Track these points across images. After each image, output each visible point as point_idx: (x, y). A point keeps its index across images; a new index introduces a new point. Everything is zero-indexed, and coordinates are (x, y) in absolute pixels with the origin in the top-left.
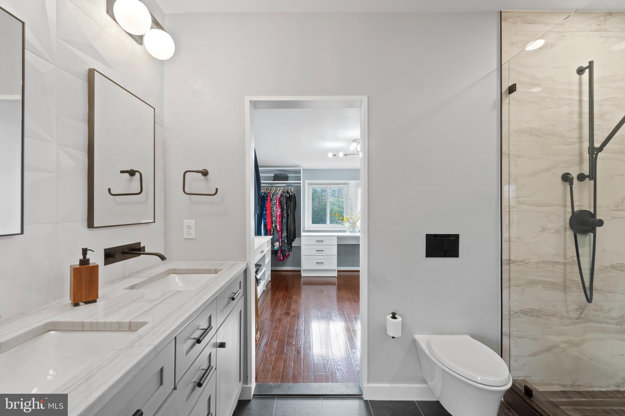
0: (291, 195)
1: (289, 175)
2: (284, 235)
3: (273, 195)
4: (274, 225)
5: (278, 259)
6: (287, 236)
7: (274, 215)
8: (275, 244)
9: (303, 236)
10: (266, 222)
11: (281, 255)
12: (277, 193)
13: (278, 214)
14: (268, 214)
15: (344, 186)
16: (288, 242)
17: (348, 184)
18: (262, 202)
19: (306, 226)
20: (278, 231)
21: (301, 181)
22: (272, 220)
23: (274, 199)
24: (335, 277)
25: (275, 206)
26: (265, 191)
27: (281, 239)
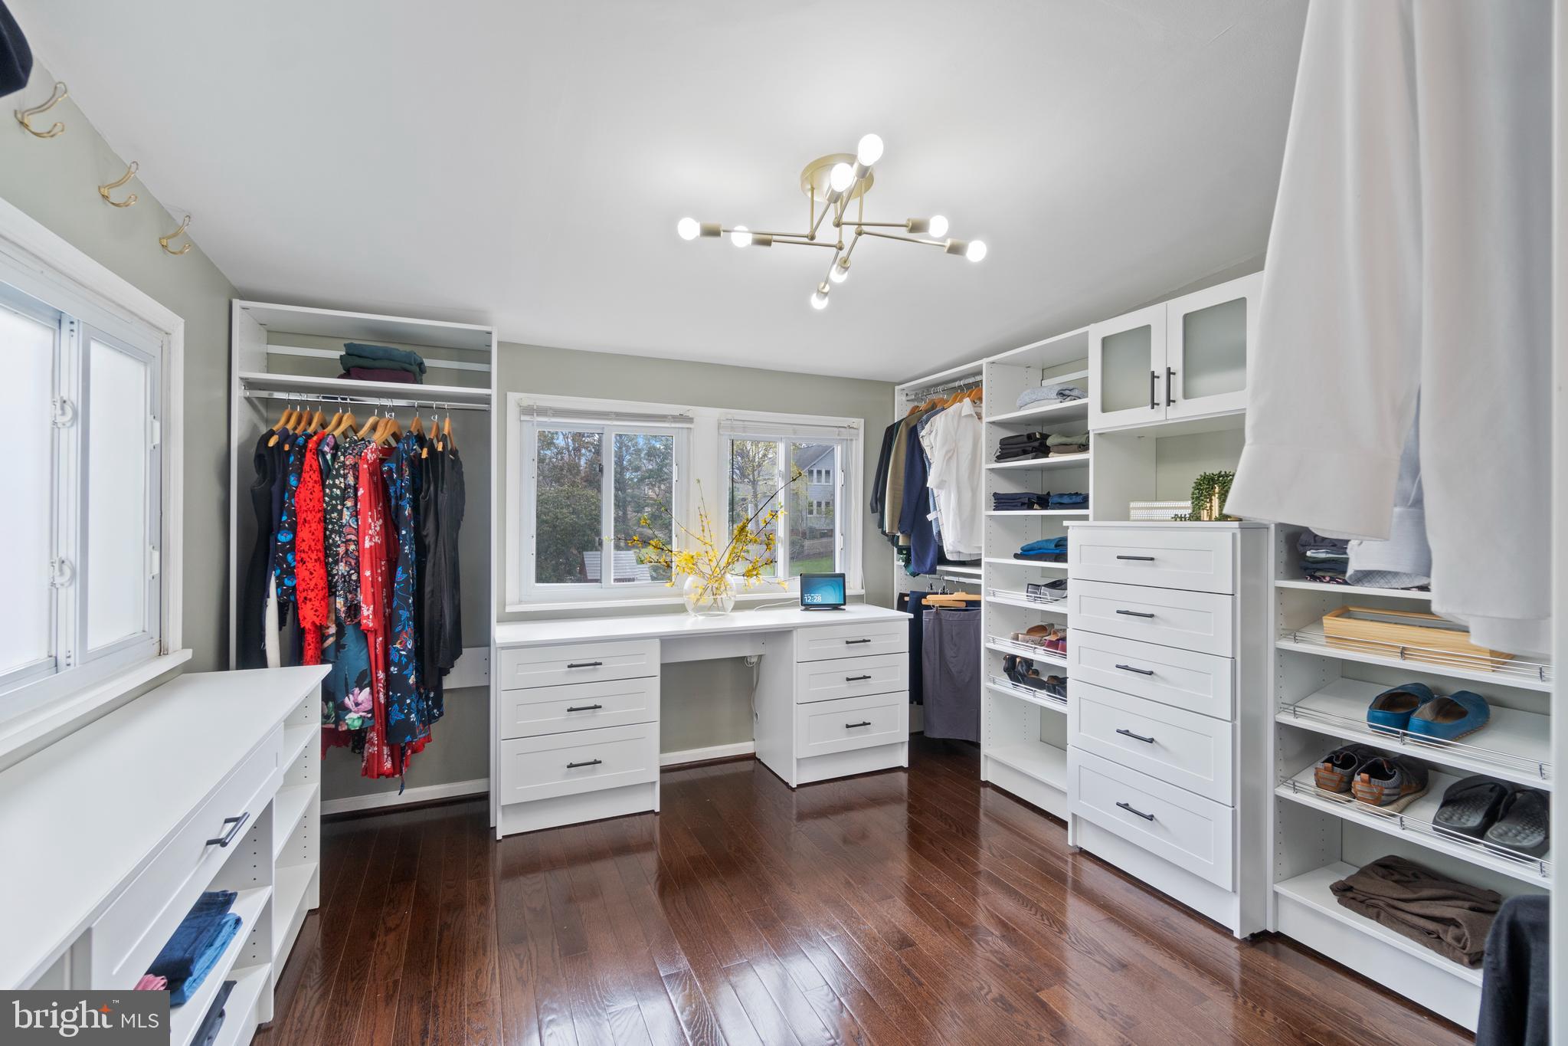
0: (440, 449)
1: (424, 355)
2: (398, 650)
3: (336, 448)
4: (340, 603)
5: (366, 772)
6: (418, 652)
7: (341, 550)
8: (349, 701)
9: (503, 648)
10: (294, 588)
11: (386, 750)
12: (363, 439)
13: (367, 544)
14: (304, 546)
15: (673, 425)
16: (421, 681)
17: (690, 420)
18: (273, 481)
19: (511, 594)
20: (364, 634)
21: (489, 386)
22: (329, 574)
23: (344, 466)
24: (653, 811)
25: (349, 503)
26: (290, 426)
27: (386, 670)
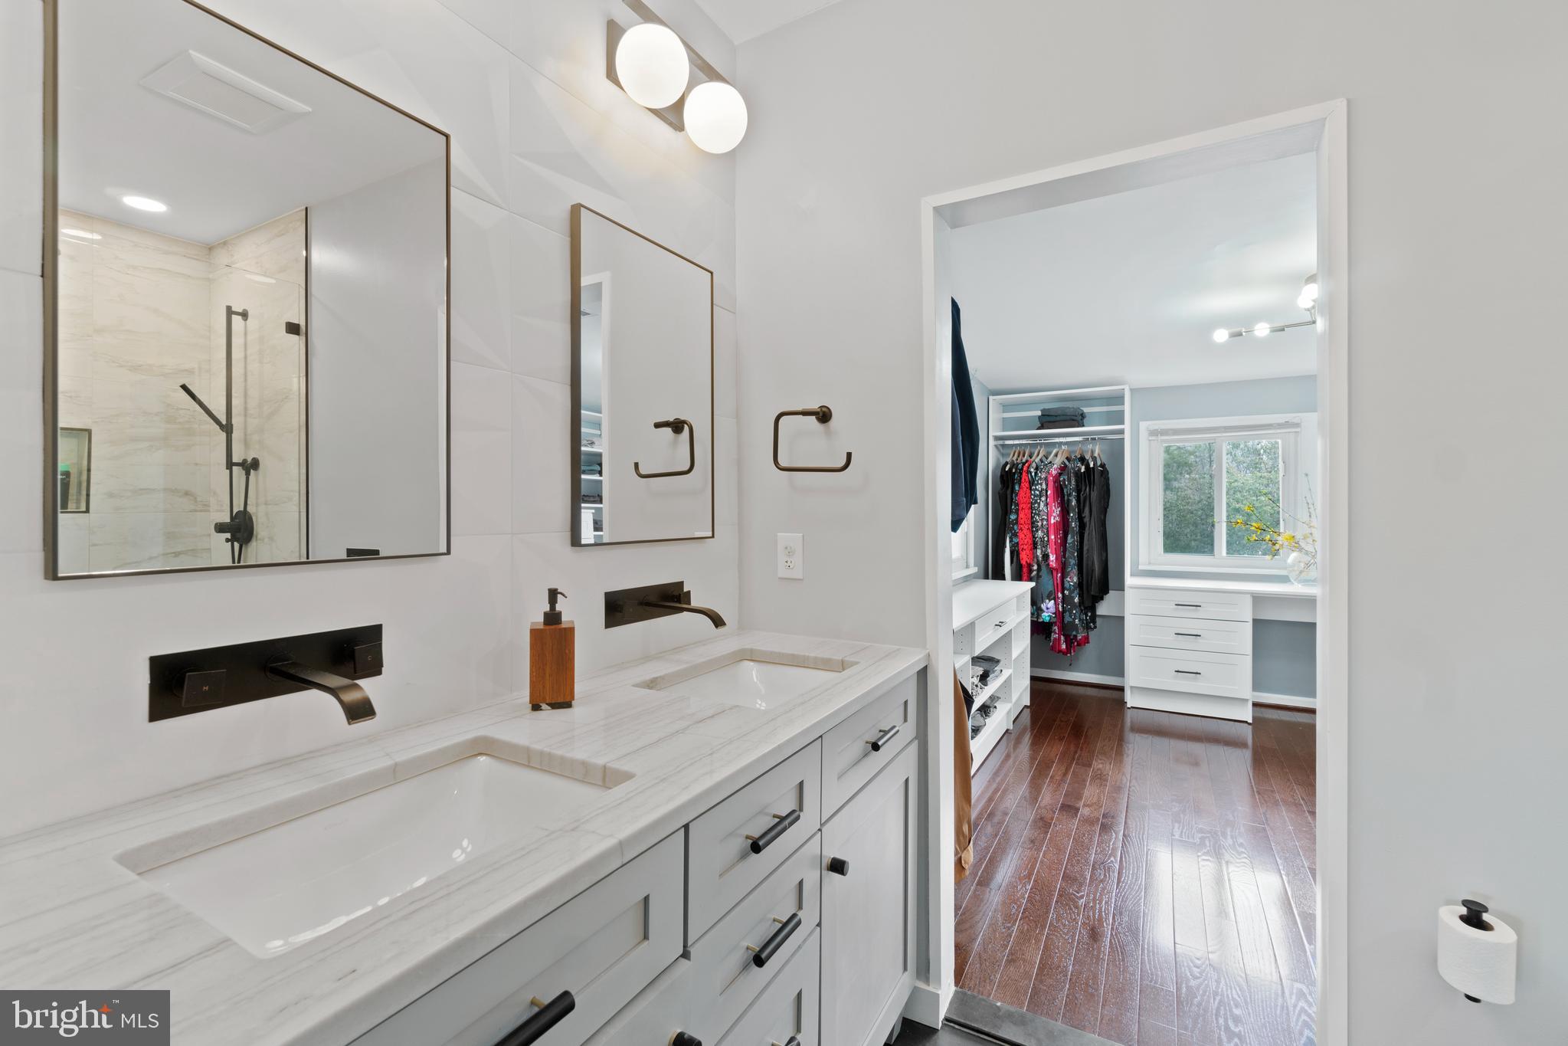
0: (1092, 466)
1: (1086, 410)
2: (1069, 582)
3: (1037, 469)
4: (1039, 552)
5: (1053, 648)
6: (1080, 585)
7: (1040, 524)
8: (1043, 606)
9: (1131, 588)
10: (1017, 543)
11: (1062, 638)
12: (1051, 462)
13: (1053, 521)
14: (1022, 522)
15: (1279, 431)
16: (1081, 602)
17: (1297, 425)
18: (1007, 488)
19: (1143, 558)
20: (1051, 570)
21: (1122, 423)
22: (1034, 537)
23: (1041, 478)
24: (1246, 722)
25: (1043, 499)
26: (1014, 459)
27: (1063, 593)
